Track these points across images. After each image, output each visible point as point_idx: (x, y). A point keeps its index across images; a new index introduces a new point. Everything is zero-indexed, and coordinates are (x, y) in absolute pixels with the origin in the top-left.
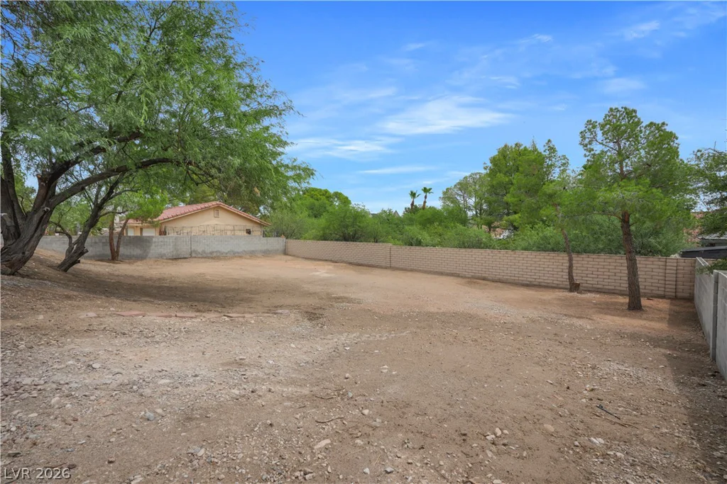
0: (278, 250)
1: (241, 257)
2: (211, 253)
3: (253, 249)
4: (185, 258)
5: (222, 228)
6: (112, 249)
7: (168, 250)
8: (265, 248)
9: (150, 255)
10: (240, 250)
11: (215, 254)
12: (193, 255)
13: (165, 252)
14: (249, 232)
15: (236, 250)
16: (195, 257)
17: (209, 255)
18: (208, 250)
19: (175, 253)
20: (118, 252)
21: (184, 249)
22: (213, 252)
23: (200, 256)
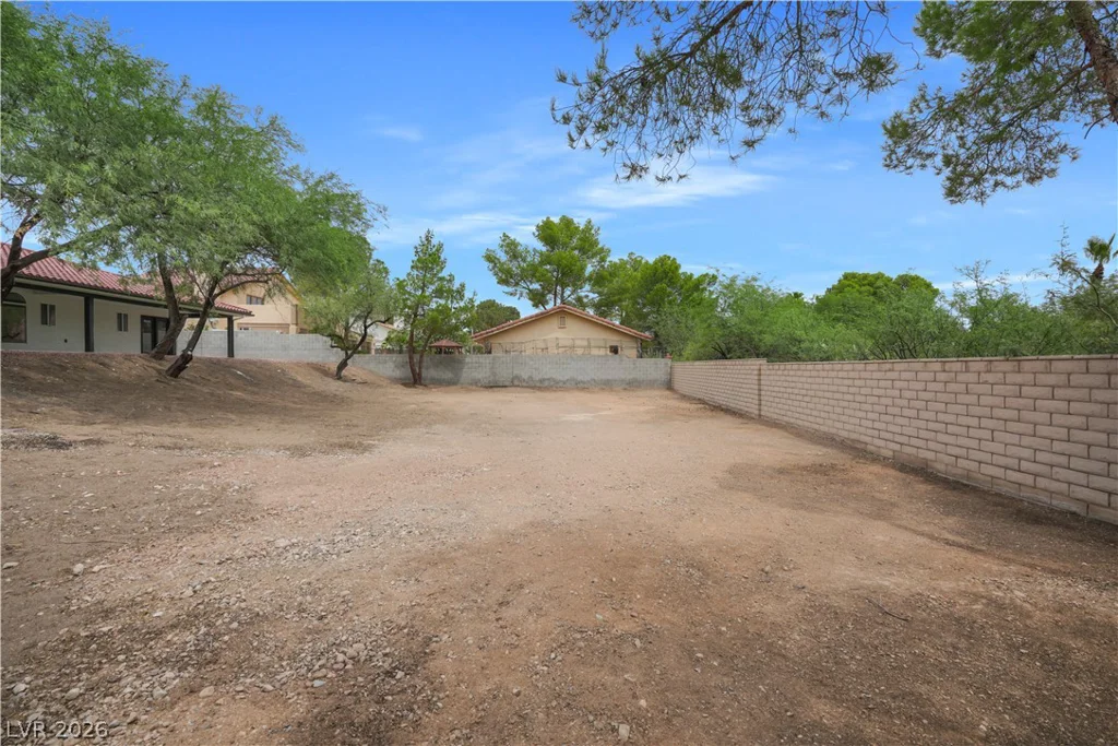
0: (655, 381)
1: (583, 389)
2: (542, 381)
3: (610, 377)
4: (505, 386)
5: (569, 343)
6: (413, 371)
7: (482, 374)
8: (631, 377)
9: (462, 380)
10: (586, 378)
11: (546, 383)
12: (516, 383)
13: (480, 376)
14: (615, 350)
15: (580, 378)
16: (518, 386)
17: (538, 385)
18: (537, 377)
19: (492, 378)
20: (420, 375)
21: (504, 374)
22: (544, 380)
23: (524, 384)
